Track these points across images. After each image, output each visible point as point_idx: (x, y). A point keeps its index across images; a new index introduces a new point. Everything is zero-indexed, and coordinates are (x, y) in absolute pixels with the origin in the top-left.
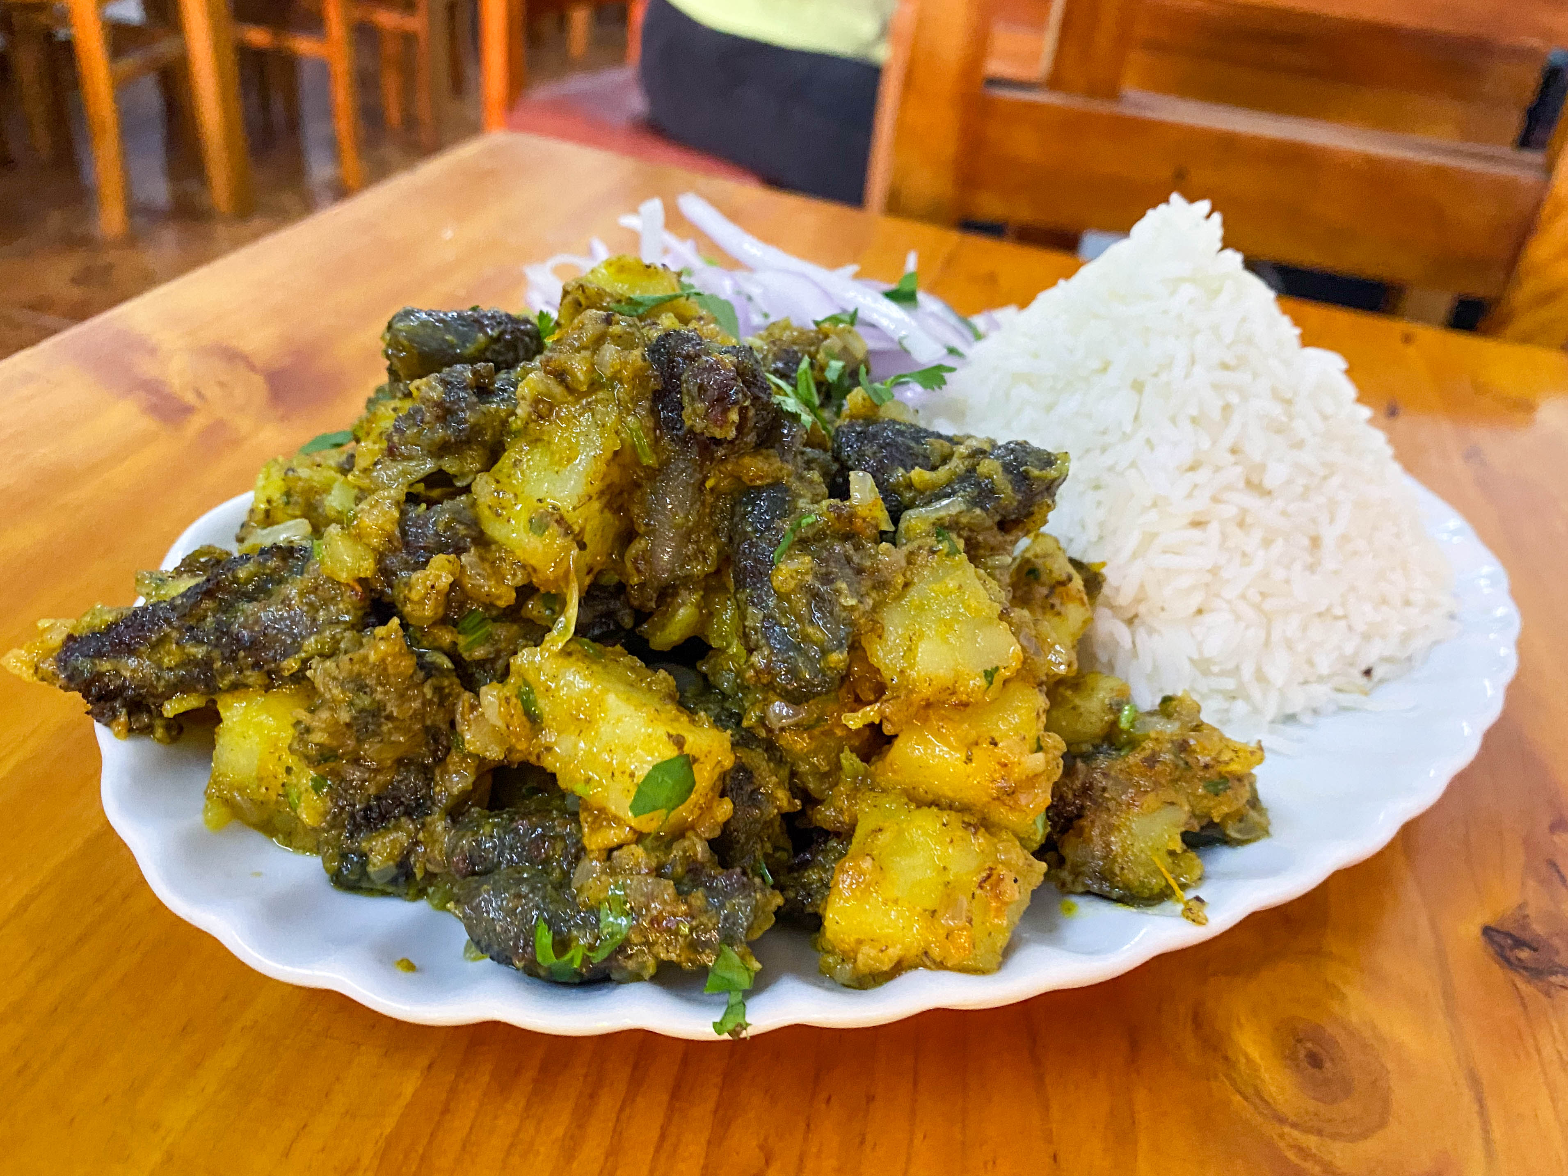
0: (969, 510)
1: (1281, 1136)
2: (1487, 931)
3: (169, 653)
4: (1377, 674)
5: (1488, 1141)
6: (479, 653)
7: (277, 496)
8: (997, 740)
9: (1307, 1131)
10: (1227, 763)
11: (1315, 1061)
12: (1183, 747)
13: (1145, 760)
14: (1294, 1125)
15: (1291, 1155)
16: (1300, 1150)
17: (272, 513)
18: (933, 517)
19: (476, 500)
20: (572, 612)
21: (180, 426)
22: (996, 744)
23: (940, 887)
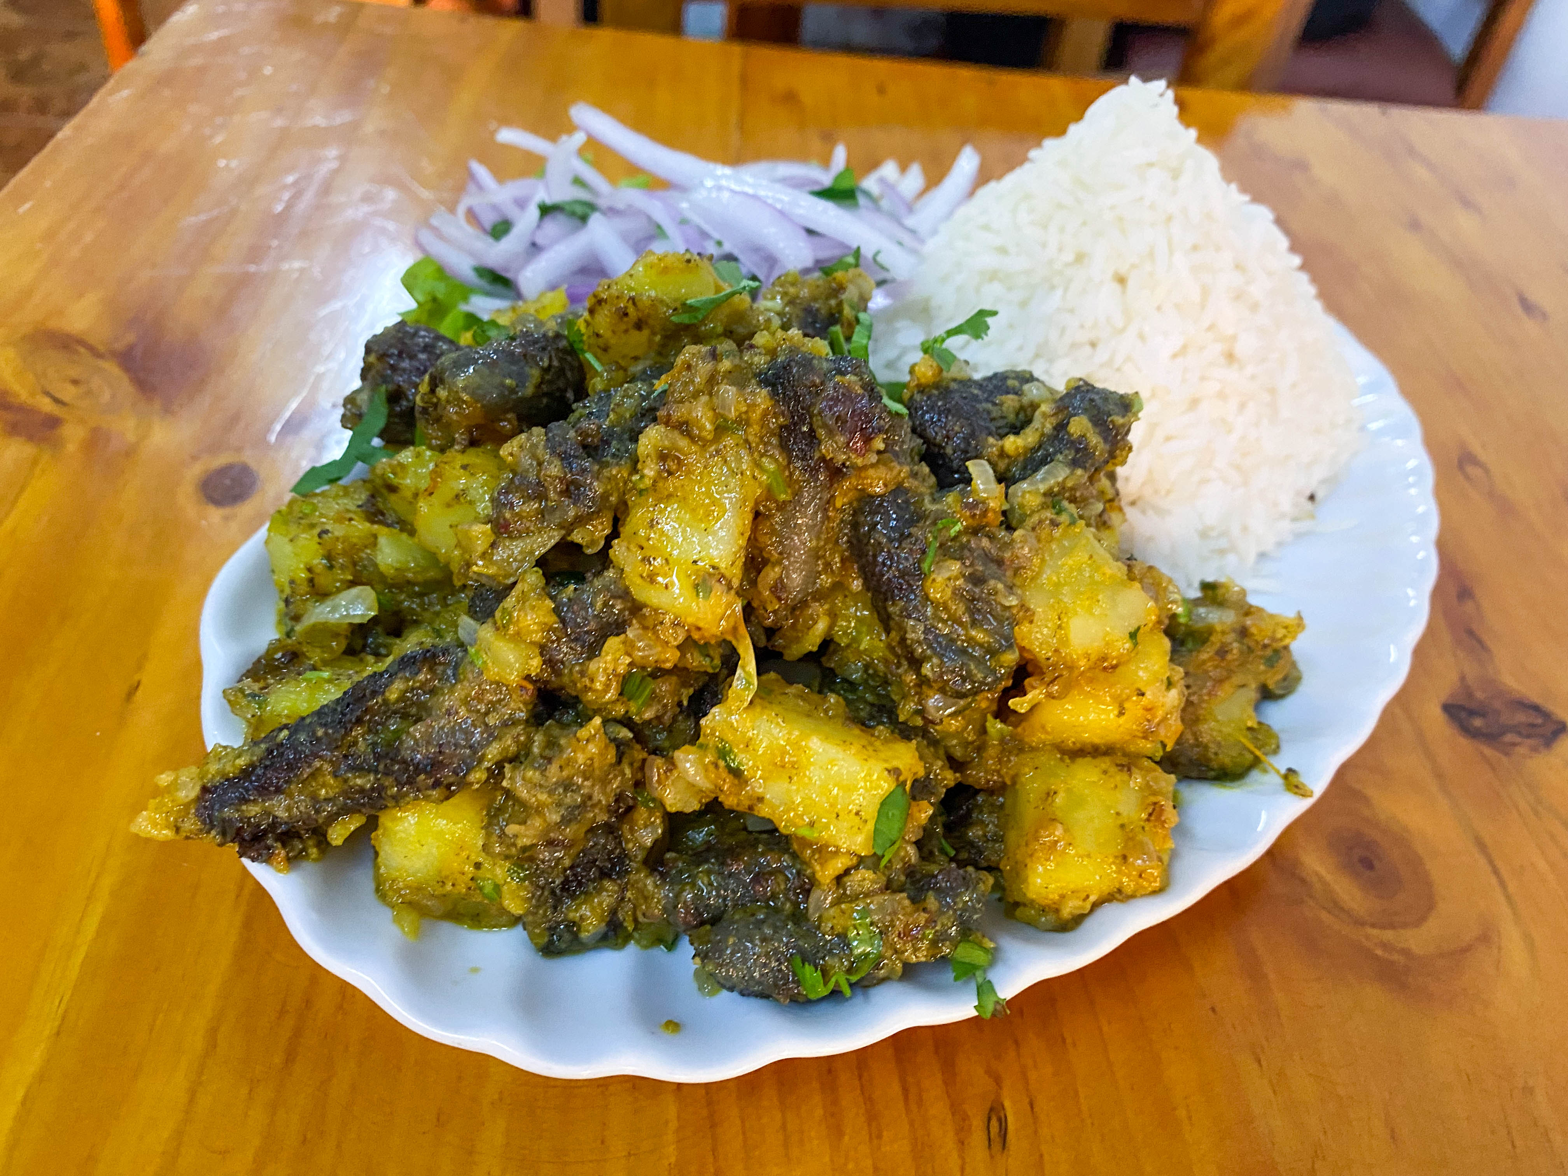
0: (1072, 473)
1: (1367, 937)
2: (1447, 708)
3: (324, 785)
4: (1320, 495)
5: (1508, 897)
6: (648, 715)
7: (319, 563)
8: (1143, 690)
9: (1383, 927)
10: (1281, 640)
11: (1367, 864)
12: (1243, 633)
13: (1218, 653)
14: (1373, 926)
15: (1379, 952)
16: (1384, 946)
17: (316, 581)
18: (1043, 488)
19: (623, 570)
20: (752, 667)
21: (56, 445)
22: (1143, 694)
23: (1118, 831)
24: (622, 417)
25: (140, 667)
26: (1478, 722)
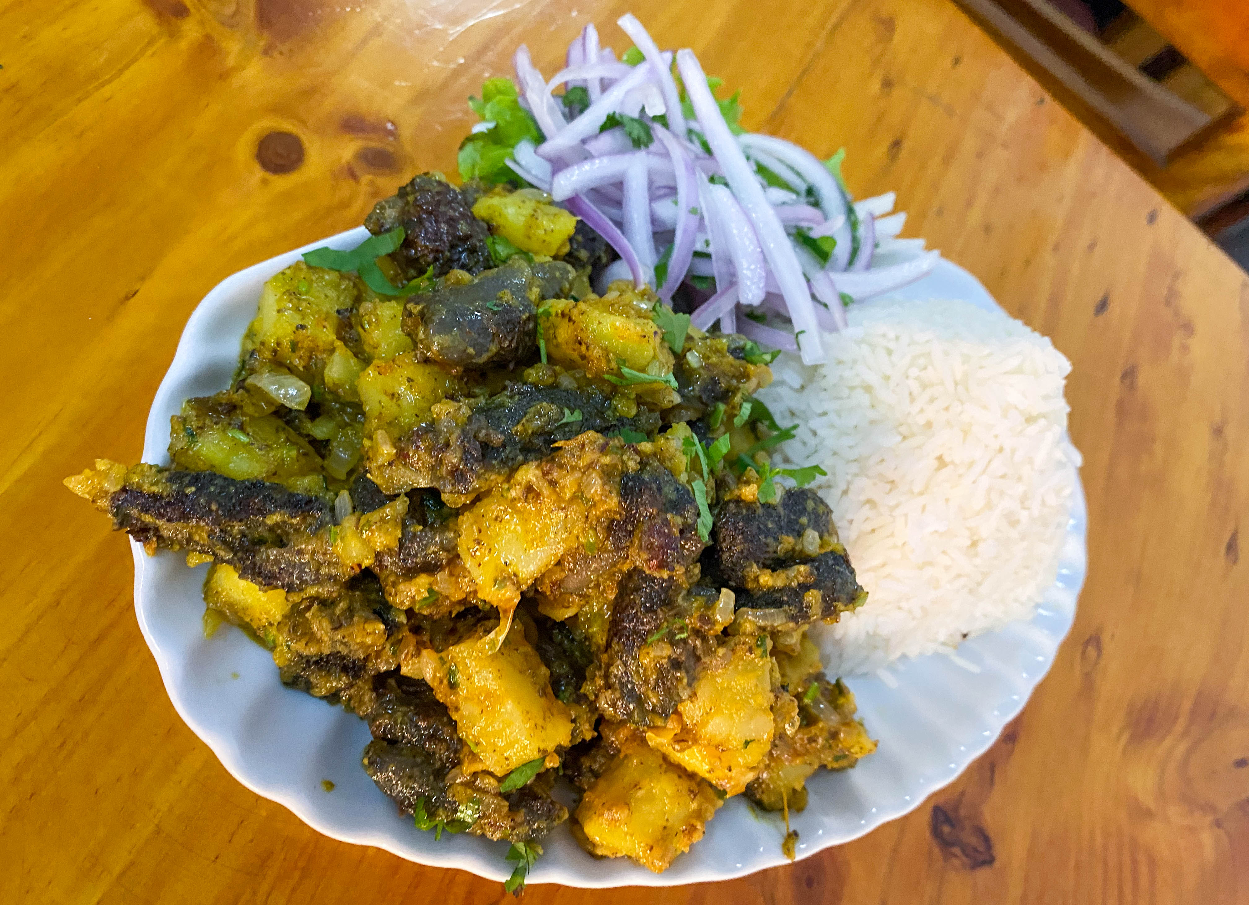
0: (786, 623)
2: (937, 809)
4: (972, 636)
7: (286, 343)
10: (853, 753)
11: (810, 883)
12: (833, 736)
13: (809, 739)
18: (761, 623)
19: (460, 536)
20: (502, 638)
21: (174, 35)
22: (730, 770)
23: (661, 829)
24: (525, 430)
25: (143, 279)
26: (946, 829)
